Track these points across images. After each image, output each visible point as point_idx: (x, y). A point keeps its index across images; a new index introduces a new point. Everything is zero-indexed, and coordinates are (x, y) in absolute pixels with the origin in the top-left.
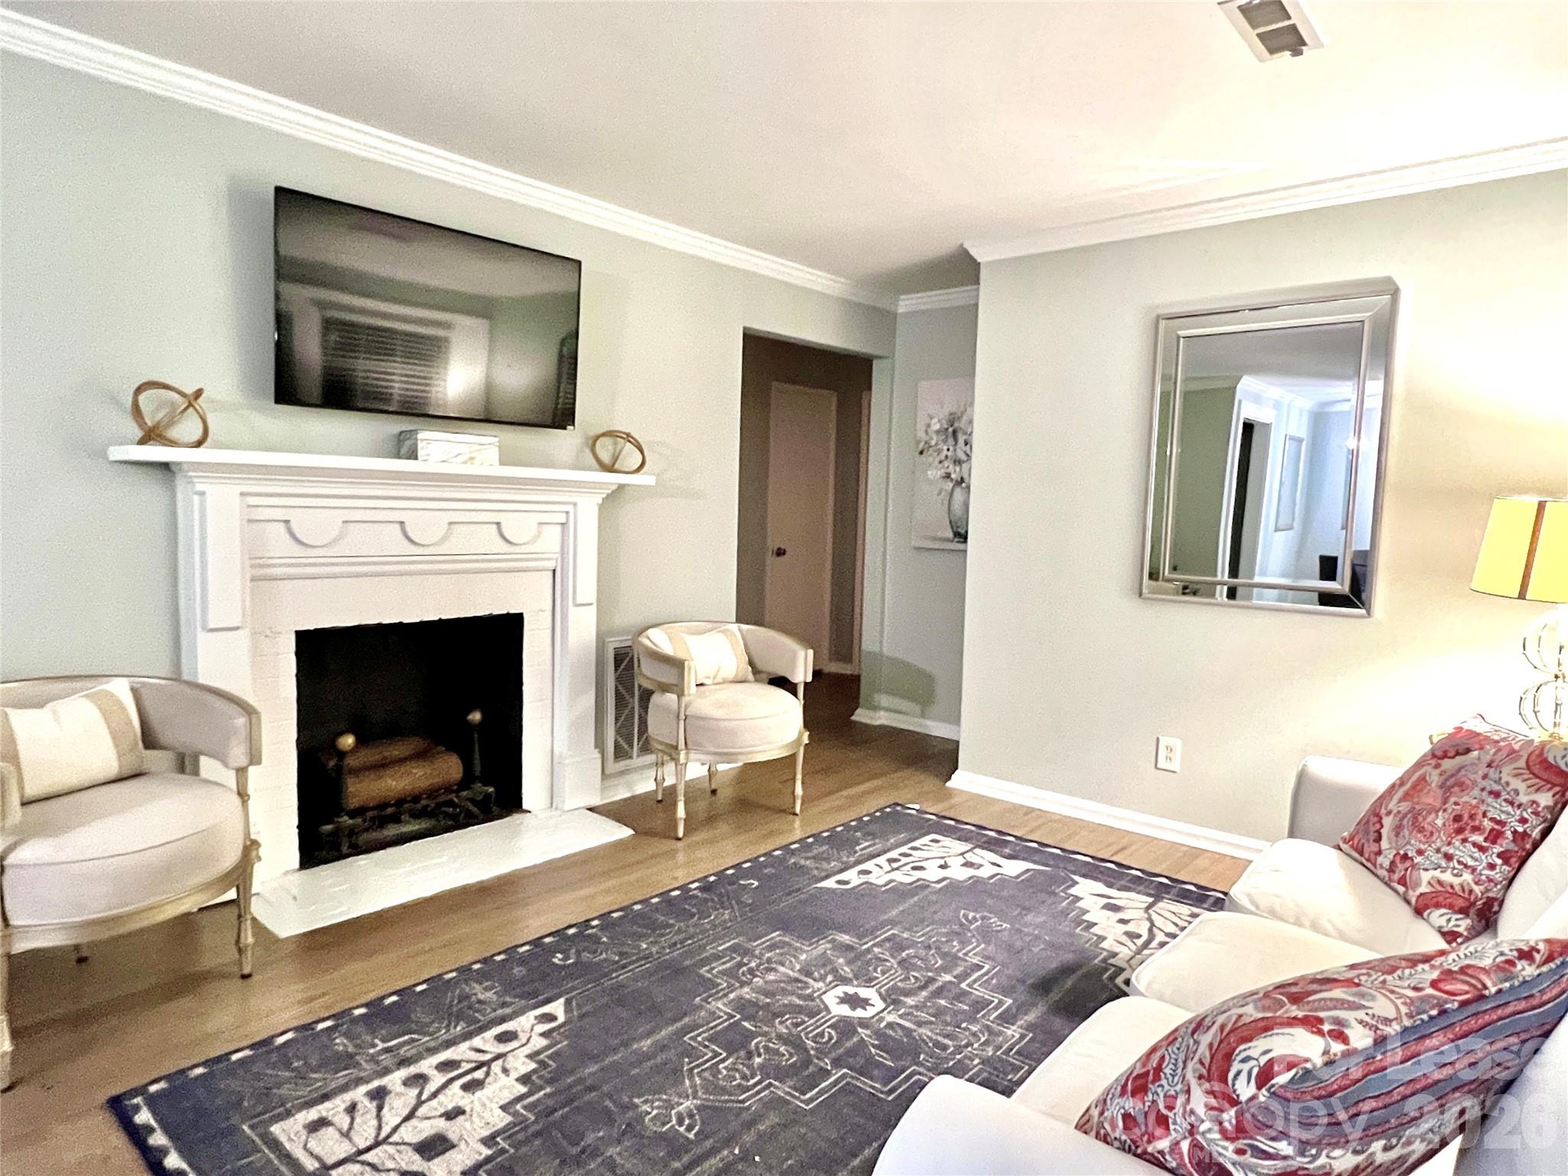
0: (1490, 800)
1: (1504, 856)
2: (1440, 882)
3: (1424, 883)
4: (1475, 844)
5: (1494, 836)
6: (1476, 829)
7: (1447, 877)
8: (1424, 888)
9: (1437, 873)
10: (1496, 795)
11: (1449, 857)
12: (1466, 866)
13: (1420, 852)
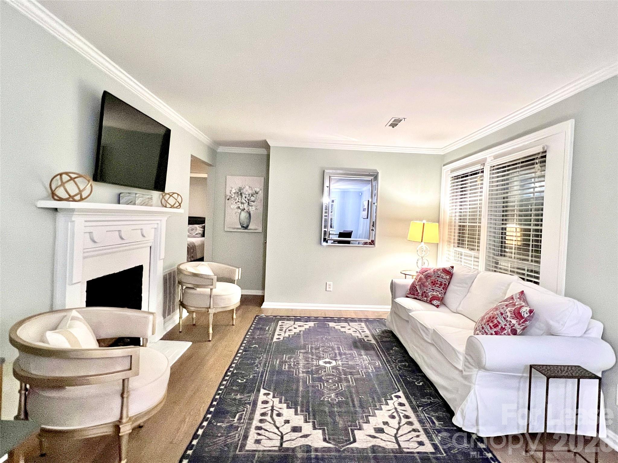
0: (438, 278)
1: (443, 288)
2: (433, 294)
3: (430, 295)
4: (438, 287)
5: (441, 285)
6: (437, 284)
7: (434, 293)
8: (431, 297)
9: (431, 293)
10: (439, 277)
11: (433, 290)
12: (437, 291)
13: (427, 290)
